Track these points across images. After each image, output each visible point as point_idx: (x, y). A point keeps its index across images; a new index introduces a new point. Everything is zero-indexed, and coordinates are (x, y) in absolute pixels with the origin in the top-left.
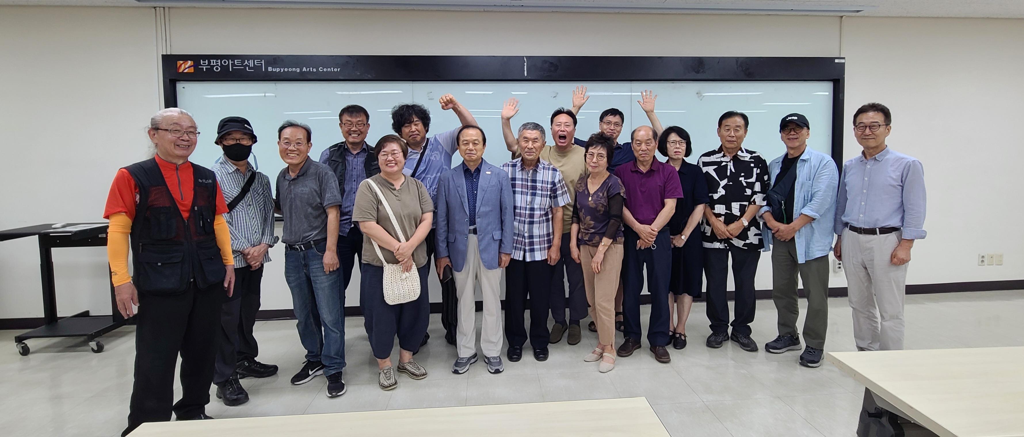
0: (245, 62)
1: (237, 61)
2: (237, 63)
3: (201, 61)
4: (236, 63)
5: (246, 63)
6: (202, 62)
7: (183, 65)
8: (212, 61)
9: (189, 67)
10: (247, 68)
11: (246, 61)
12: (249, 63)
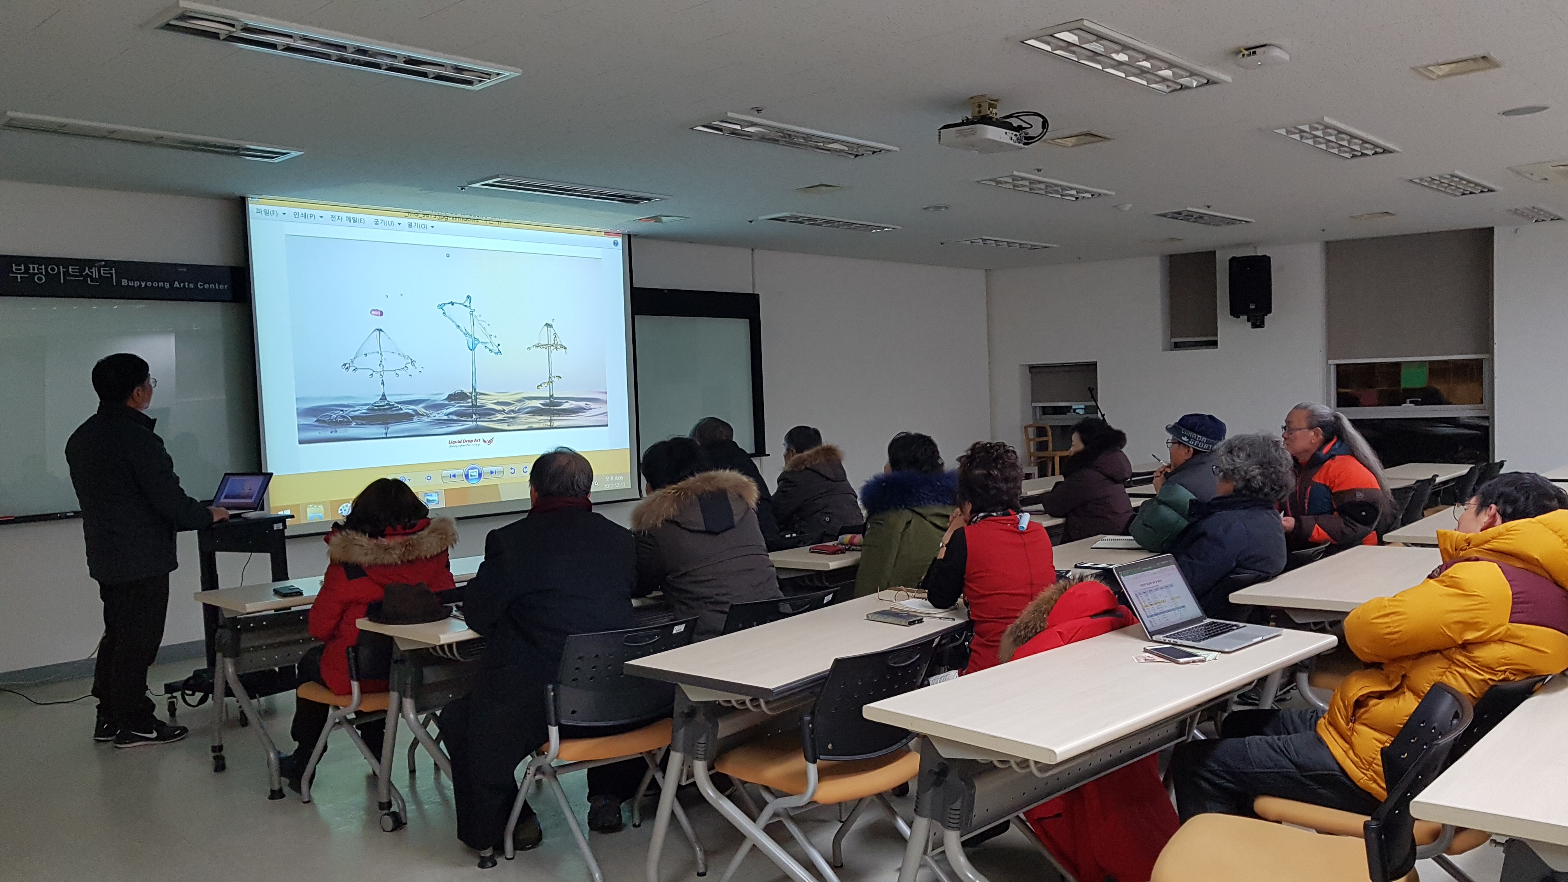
0: (85, 271)
1: (72, 268)
2: (72, 271)
5: (87, 271)
6: (14, 267)
8: (31, 266)
10: (88, 279)
11: (87, 268)
12: (92, 272)
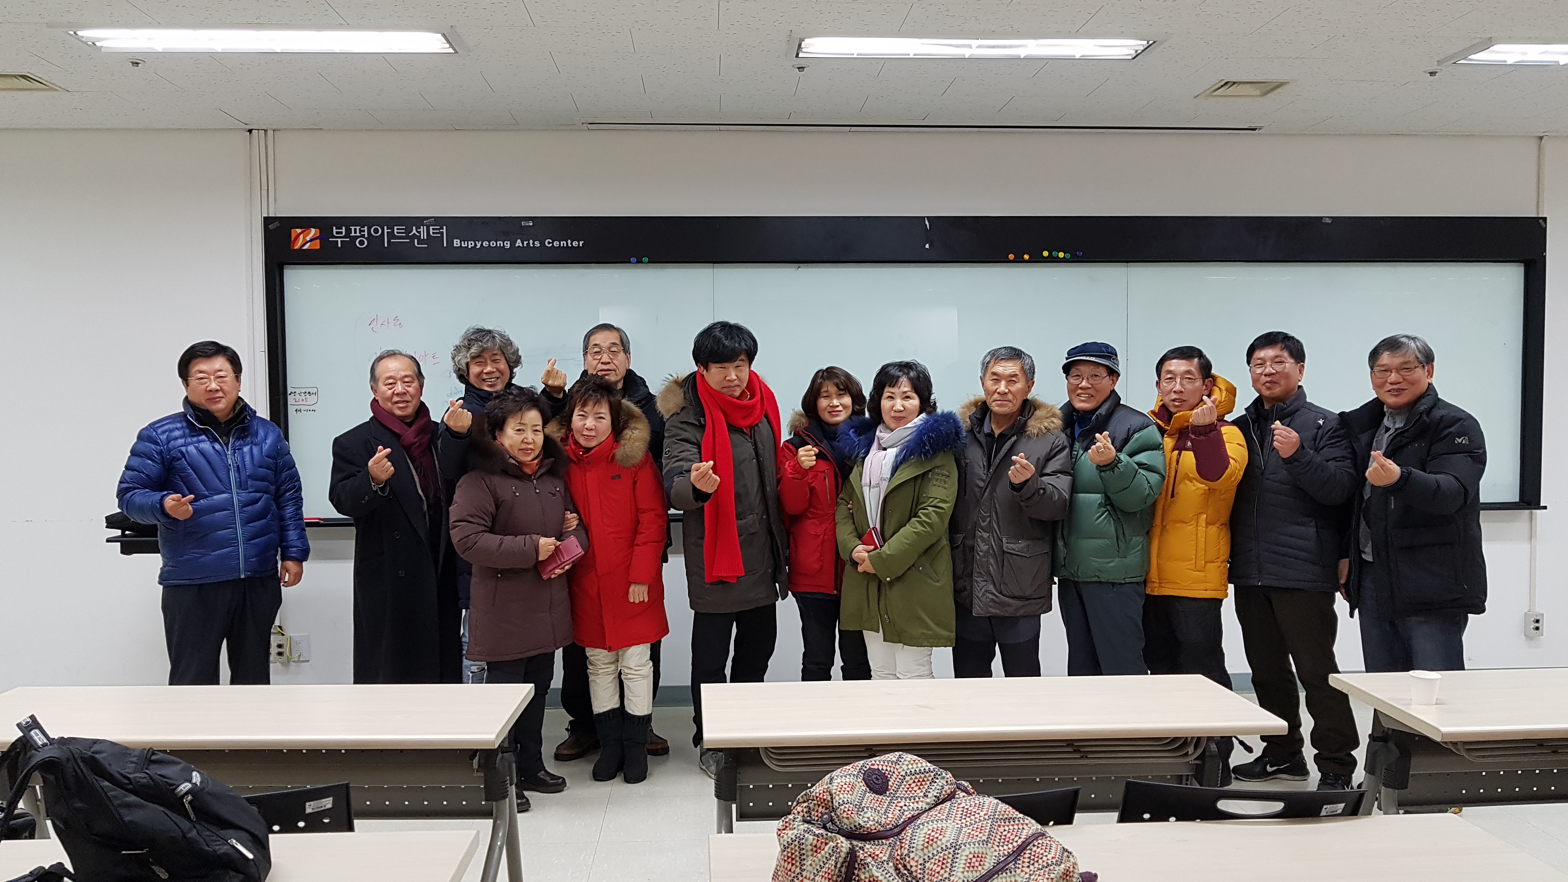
0: (412, 231)
1: (397, 229)
2: (398, 233)
3: (334, 228)
4: (396, 231)
5: (414, 231)
6: (335, 230)
7: (301, 237)
8: (353, 228)
9: (311, 240)
10: (416, 240)
11: (414, 228)
12: (419, 232)
